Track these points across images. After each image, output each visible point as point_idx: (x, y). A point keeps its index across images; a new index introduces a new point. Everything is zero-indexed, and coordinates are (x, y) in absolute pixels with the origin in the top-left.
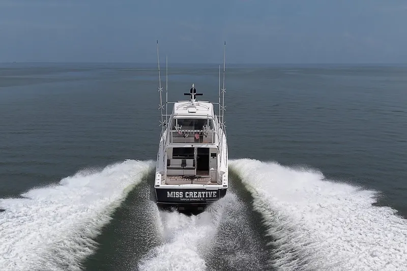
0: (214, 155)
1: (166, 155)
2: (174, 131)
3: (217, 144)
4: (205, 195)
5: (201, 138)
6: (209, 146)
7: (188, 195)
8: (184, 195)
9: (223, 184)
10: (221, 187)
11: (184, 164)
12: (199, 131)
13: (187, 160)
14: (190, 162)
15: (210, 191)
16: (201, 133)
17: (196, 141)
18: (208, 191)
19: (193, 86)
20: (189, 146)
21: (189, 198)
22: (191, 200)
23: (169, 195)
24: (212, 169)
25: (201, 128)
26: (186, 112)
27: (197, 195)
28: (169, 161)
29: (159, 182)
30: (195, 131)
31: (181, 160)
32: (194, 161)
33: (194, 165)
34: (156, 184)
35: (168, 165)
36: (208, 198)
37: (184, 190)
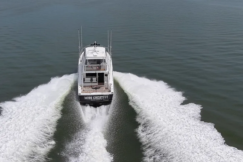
0: (106, 75)
1: (83, 76)
2: (87, 65)
3: (107, 71)
4: (103, 97)
5: (100, 68)
6: (104, 72)
7: (94, 98)
8: (93, 98)
9: (111, 92)
10: (110, 93)
11: (92, 80)
12: (99, 65)
13: (93, 78)
14: (94, 79)
15: (105, 96)
16: (100, 66)
17: (97, 70)
18: (104, 96)
19: (95, 42)
20: (94, 72)
21: (95, 99)
22: (96, 100)
23: (86, 98)
24: (106, 82)
25: (100, 64)
26: (92, 56)
27: (99, 98)
28: (84, 79)
29: (80, 92)
30: (97, 65)
31: (90, 78)
32: (97, 78)
33: (97, 81)
34: (79, 93)
35: (84, 81)
36: (104, 99)
37: (93, 96)
